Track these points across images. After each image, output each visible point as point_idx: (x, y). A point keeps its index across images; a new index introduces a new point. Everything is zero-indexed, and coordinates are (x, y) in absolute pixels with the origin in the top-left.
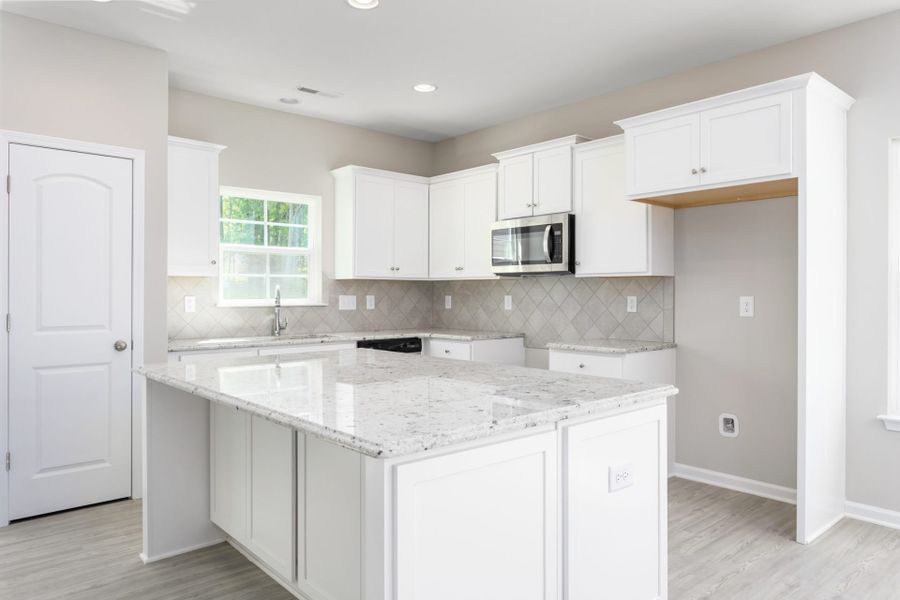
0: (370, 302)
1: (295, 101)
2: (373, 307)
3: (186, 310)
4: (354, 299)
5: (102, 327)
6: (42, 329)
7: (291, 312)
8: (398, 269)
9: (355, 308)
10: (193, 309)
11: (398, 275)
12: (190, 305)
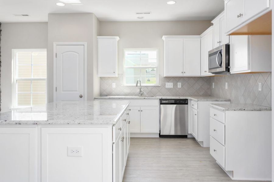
0: (179, 85)
2: (180, 87)
3: (113, 87)
4: (172, 84)
5: (77, 91)
6: (63, 91)
7: (147, 88)
8: (185, 73)
9: (172, 87)
10: (115, 87)
11: (185, 75)
12: (114, 85)
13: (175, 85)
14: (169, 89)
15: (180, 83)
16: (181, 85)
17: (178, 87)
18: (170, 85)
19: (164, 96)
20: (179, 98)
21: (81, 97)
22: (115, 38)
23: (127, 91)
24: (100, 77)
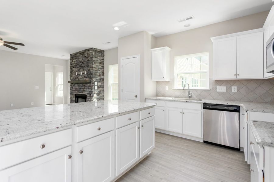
0: (234, 89)
1: (189, 25)
2: (236, 91)
3: (166, 90)
4: (225, 88)
5: (133, 92)
6: (126, 92)
7: (196, 91)
8: (239, 75)
9: (225, 91)
10: (167, 90)
11: (239, 78)
12: (167, 88)
13: (229, 89)
14: (221, 94)
15: (236, 87)
16: (236, 89)
17: (233, 91)
18: (222, 89)
19: (215, 99)
20: (227, 104)
21: (136, 97)
22: (164, 49)
23: (178, 93)
24: (157, 82)
